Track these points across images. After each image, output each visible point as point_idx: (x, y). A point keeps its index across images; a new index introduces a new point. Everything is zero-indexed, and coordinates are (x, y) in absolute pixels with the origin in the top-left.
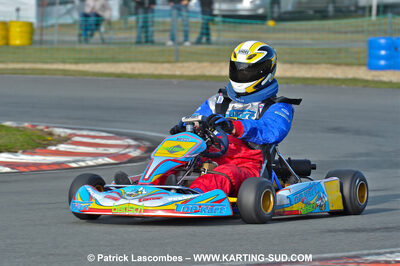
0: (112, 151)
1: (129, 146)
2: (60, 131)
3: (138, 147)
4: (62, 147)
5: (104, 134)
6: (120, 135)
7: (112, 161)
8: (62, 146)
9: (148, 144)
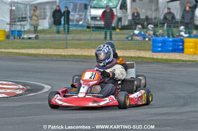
1: (18, 89)
9: (28, 87)
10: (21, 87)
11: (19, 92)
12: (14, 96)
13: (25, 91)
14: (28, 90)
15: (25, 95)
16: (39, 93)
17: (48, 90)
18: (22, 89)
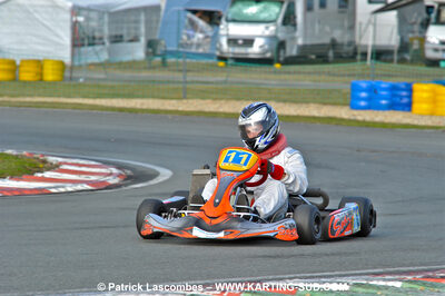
0: (93, 178)
1: (111, 174)
2: (52, 159)
3: (119, 176)
4: (48, 174)
5: (93, 163)
6: (107, 164)
7: (89, 187)
9: (129, 172)
10: (115, 171)
11: (113, 181)
12: (106, 188)
13: (125, 180)
14: (128, 178)
15: (126, 185)
16: (152, 182)
17: (165, 178)
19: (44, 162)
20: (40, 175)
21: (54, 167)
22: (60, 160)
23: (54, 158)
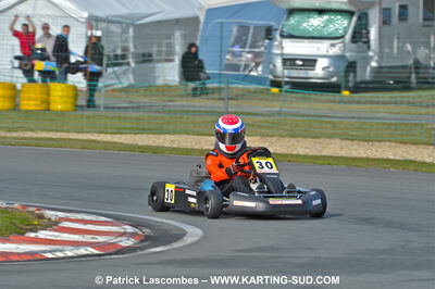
0: (101, 239)
1: (123, 234)
2: (49, 214)
4: (43, 234)
5: (102, 219)
6: (119, 220)
7: (95, 252)
8: (43, 232)
9: (148, 231)
10: (129, 229)
11: (126, 243)
12: (116, 253)
13: (142, 241)
14: (147, 238)
15: (142, 249)
16: (176, 245)
17: (196, 239)
18: (133, 235)
19: (41, 217)
20: (32, 235)
21: (52, 225)
22: (61, 214)
23: (53, 213)
